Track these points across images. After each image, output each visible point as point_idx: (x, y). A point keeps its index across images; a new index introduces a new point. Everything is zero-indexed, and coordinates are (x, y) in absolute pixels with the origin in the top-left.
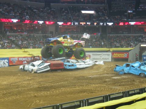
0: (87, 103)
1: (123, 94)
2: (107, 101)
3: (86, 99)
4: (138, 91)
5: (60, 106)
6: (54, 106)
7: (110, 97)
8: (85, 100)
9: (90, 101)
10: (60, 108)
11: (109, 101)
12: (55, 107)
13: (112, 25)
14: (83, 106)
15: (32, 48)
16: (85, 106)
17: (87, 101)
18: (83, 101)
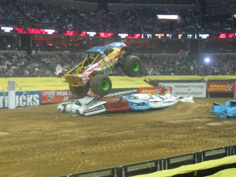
0: (167, 164)
1: (226, 150)
2: (199, 161)
3: (166, 159)
5: (124, 169)
6: (115, 168)
7: (204, 154)
8: (163, 159)
9: (172, 161)
10: (124, 172)
11: (204, 161)
12: (115, 170)
13: (207, 37)
14: (161, 170)
16: (165, 169)
17: (166, 161)
18: (160, 161)
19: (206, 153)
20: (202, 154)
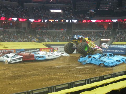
0: (54, 89)
1: (86, 81)
2: (72, 87)
4: (98, 78)
5: (31, 92)
6: (26, 92)
8: (52, 87)
9: (57, 88)
12: (27, 93)
14: (51, 92)
16: (53, 92)
17: (54, 87)
18: (51, 88)
19: (75, 83)
20: (73, 83)
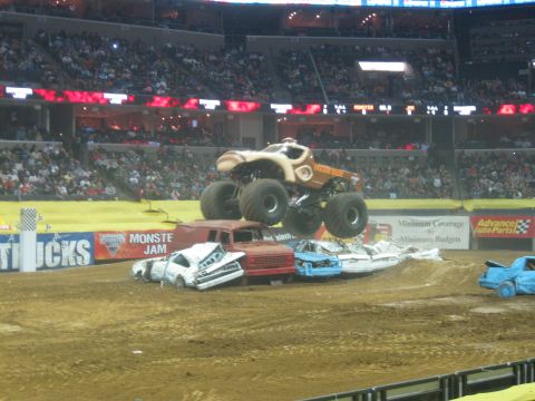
1: (515, 371)
2: (454, 395)
3: (378, 389)
7: (464, 380)
8: (371, 391)
9: (391, 396)
11: (464, 395)
15: (180, 199)
17: (379, 394)
18: (364, 396)
19: (470, 377)
20: (461, 378)
